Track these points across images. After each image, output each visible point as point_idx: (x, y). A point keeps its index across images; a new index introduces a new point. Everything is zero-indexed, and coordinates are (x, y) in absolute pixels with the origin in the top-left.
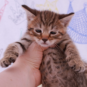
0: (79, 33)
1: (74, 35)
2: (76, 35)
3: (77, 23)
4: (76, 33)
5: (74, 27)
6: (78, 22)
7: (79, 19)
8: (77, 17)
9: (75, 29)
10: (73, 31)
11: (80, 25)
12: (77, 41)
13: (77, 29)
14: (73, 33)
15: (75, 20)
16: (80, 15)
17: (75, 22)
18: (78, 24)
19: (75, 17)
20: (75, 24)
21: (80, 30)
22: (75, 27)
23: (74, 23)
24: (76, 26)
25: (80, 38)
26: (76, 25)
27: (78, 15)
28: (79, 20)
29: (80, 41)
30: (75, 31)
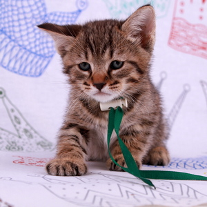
0: (21, 43)
2: (12, 49)
3: (15, 18)
4: (13, 43)
6: (19, 14)
9: (10, 31)
11: (23, 22)
13: (14, 32)
15: (10, 8)
17: (10, 13)
18: (19, 20)
20: (10, 19)
21: (21, 36)
22: (9, 27)
23: (8, 17)
24: (11, 24)
25: (22, 57)
26: (13, 21)
28: (21, 11)
29: (21, 66)
30: (10, 37)
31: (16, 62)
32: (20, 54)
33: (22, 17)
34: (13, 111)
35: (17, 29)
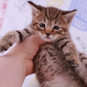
0: (84, 20)
1: (79, 22)
2: (81, 23)
3: (82, 11)
4: (81, 21)
5: (78, 14)
6: (83, 9)
7: (84, 6)
8: (82, 4)
9: (80, 16)
10: (77, 19)
11: (84, 12)
12: (81, 28)
13: (81, 16)
14: (77, 21)
15: (79, 8)
16: (84, 2)
17: (79, 10)
18: (83, 11)
19: (80, 4)
20: (80, 12)
21: (84, 17)
24: (80, 14)
25: (84, 25)
26: (81, 12)
27: (83, 3)
28: (83, 8)
29: (85, 28)
30: (80, 19)
31: (83, 27)
32: (84, 24)
33: (84, 10)
34: (82, 44)
35: (82, 15)
